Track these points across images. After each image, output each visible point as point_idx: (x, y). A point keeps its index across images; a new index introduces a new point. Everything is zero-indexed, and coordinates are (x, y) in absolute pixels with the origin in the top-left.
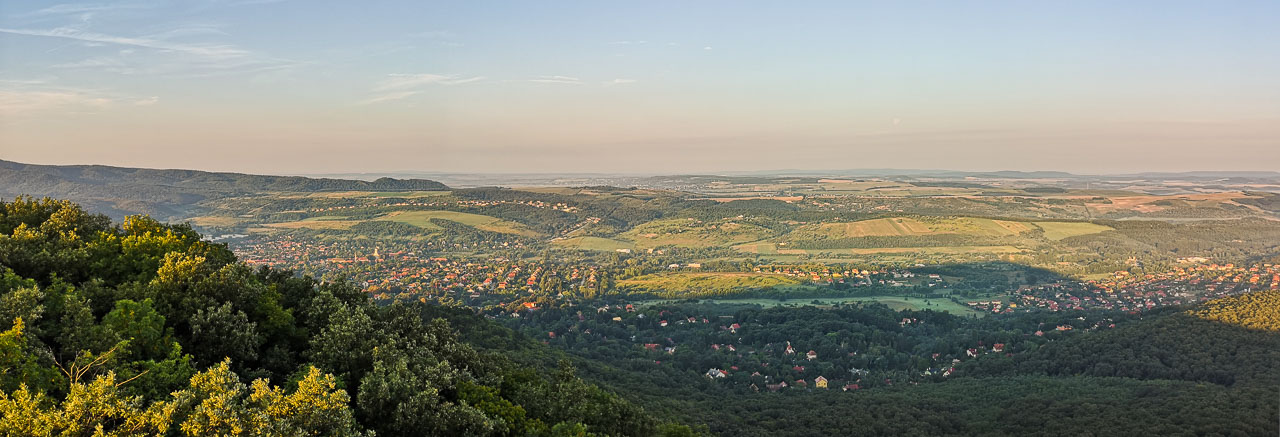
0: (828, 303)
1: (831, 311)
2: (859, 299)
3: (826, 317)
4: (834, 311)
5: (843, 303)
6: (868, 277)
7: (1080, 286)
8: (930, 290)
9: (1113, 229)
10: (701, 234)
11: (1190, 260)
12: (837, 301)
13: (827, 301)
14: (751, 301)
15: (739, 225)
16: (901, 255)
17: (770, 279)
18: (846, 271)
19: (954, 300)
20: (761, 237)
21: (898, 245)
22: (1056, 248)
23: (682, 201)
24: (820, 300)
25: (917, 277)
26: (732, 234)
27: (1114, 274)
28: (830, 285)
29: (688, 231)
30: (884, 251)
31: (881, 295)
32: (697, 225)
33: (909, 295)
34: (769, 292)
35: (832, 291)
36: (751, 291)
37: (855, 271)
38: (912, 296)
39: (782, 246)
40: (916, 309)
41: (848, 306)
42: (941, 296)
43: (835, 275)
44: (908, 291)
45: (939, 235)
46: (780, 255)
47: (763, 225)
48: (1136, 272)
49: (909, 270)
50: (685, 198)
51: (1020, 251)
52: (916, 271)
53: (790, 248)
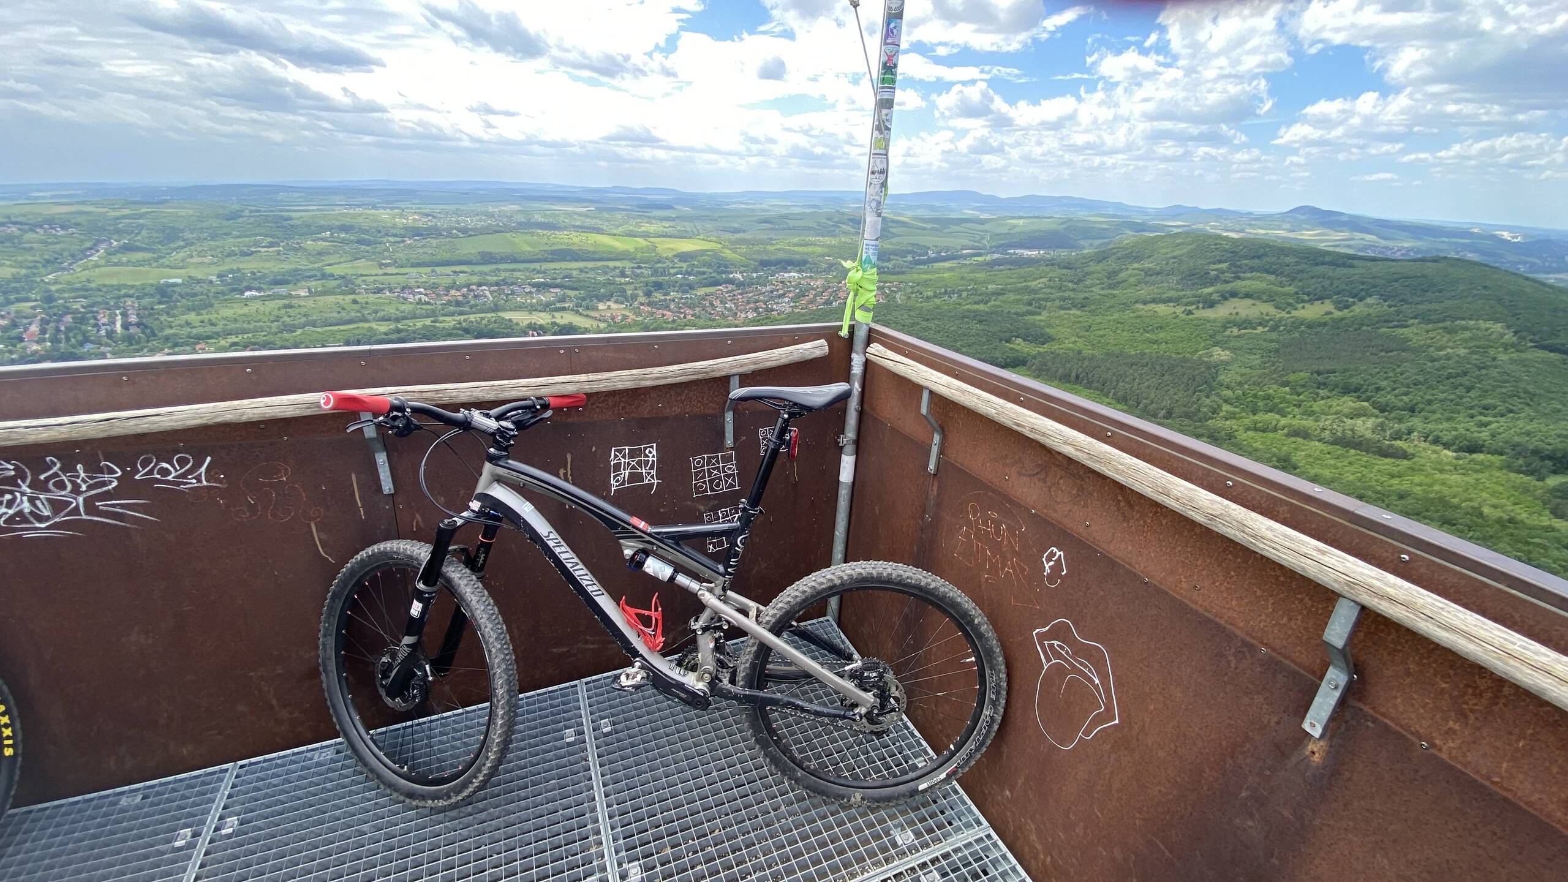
0: (450, 322)
5: (465, 320)
6: (488, 293)
7: (691, 298)
8: (553, 303)
9: (720, 246)
10: (279, 254)
11: (786, 275)
12: (458, 318)
13: (448, 319)
14: (361, 325)
15: (327, 244)
16: (520, 270)
17: (378, 300)
18: (464, 287)
19: (577, 312)
20: (358, 256)
21: (515, 261)
22: (668, 263)
23: (242, 217)
24: (441, 319)
25: (538, 291)
26: (320, 254)
27: (721, 288)
28: (449, 303)
29: (259, 252)
30: (502, 266)
31: (504, 310)
32: (271, 245)
33: (532, 309)
34: (380, 314)
35: (452, 308)
36: (359, 314)
37: (474, 287)
38: (536, 310)
39: (386, 265)
40: (541, 322)
41: (471, 322)
42: (564, 309)
43: (453, 292)
44: (531, 305)
45: (555, 250)
46: (386, 274)
47: (359, 242)
48: (740, 285)
49: (529, 284)
50: (247, 213)
51: (636, 265)
52: (538, 286)
53: (396, 267)
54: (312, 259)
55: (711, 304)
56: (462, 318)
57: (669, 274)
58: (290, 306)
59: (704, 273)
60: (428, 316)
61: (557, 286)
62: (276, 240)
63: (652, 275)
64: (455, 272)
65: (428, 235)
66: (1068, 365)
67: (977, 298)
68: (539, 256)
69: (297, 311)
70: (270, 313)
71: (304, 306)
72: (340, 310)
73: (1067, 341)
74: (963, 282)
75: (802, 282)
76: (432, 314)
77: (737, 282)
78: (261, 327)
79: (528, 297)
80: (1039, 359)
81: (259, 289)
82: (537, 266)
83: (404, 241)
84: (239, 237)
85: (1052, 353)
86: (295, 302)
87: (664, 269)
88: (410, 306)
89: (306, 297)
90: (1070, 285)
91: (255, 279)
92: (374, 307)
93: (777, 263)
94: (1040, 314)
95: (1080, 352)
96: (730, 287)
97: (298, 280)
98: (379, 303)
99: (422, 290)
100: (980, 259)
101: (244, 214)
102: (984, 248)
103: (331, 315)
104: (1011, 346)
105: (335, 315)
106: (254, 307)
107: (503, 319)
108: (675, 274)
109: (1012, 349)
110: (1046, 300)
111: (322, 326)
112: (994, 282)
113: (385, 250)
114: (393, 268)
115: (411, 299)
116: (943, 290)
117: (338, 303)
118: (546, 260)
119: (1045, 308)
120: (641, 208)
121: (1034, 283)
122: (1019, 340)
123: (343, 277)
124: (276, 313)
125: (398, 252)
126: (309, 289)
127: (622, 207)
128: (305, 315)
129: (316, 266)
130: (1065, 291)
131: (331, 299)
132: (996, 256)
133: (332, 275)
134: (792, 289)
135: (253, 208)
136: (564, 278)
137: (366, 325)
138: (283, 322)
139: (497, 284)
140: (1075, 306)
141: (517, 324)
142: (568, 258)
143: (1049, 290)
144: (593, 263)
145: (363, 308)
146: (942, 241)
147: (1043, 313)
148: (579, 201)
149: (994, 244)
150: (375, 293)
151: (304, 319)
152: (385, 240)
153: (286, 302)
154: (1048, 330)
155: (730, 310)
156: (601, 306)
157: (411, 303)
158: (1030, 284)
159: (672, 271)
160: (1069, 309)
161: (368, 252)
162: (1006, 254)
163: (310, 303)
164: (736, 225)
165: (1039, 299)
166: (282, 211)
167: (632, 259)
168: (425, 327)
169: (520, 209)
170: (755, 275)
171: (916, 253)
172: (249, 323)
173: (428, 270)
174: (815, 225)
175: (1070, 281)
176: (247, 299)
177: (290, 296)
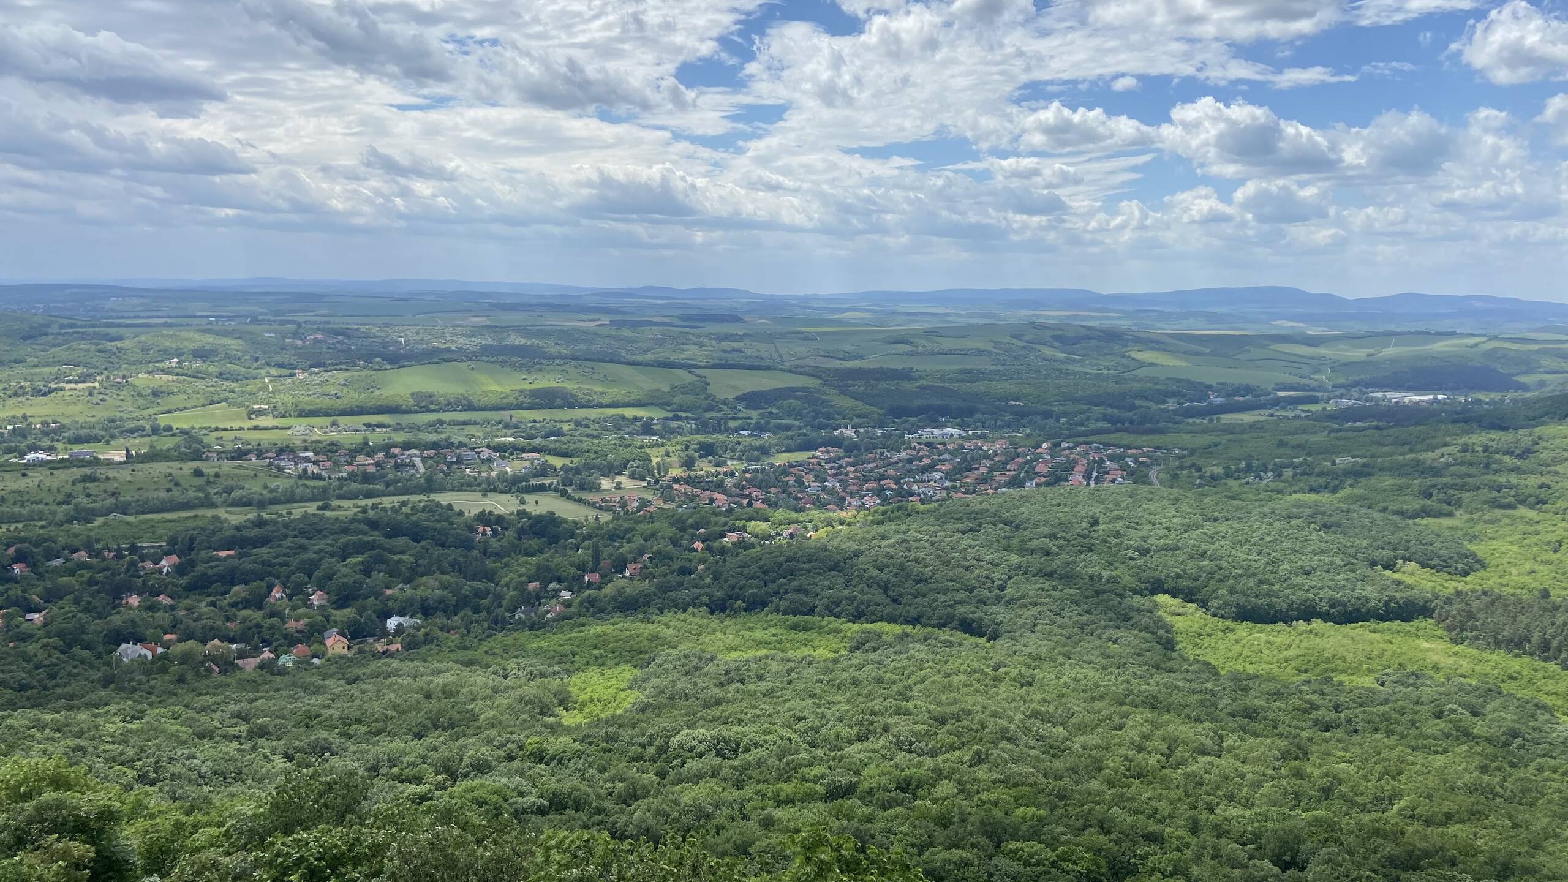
0: (348, 509)
1: (353, 520)
2: (405, 498)
3: (345, 531)
4: (359, 521)
5: (374, 507)
6: (417, 461)
7: (763, 470)
8: (524, 478)
9: (818, 382)
10: (91, 394)
11: (937, 432)
12: (364, 502)
13: (346, 503)
14: (200, 512)
15: (170, 378)
16: (475, 423)
17: (236, 471)
18: (380, 451)
19: (564, 494)
20: (216, 398)
21: (470, 407)
22: (727, 411)
23: (46, 334)
24: (334, 503)
25: (503, 458)
26: (155, 394)
27: (817, 453)
28: (352, 476)
29: (62, 389)
30: (446, 416)
31: (442, 489)
32: (83, 379)
33: (489, 488)
34: (237, 494)
35: (355, 486)
36: (200, 495)
37: (396, 451)
38: (495, 490)
39: (260, 413)
40: (501, 510)
41: (384, 509)
42: (542, 489)
43: (361, 458)
44: (488, 481)
45: (538, 390)
46: (256, 428)
47: (220, 375)
48: (851, 448)
49: (488, 446)
50: (54, 329)
51: (670, 415)
52: (501, 449)
53: (276, 417)
54: (141, 401)
55: (799, 482)
56: (369, 502)
57: (727, 430)
58: (93, 479)
59: (788, 428)
60: (313, 499)
61: (535, 450)
62: (91, 371)
63: (697, 432)
64: (368, 425)
65: (333, 364)
66: (1523, 619)
67: (1313, 481)
68: (511, 399)
69: (103, 486)
70: (59, 491)
71: (115, 478)
72: (171, 485)
73: (1514, 571)
74: (1281, 451)
75: (967, 445)
76: (323, 496)
77: (846, 443)
78: (41, 512)
79: (485, 468)
80: (1458, 605)
81: (50, 450)
82: (505, 415)
83: (294, 375)
84: (35, 366)
85: (1485, 593)
86: (101, 472)
87: (719, 420)
88: (287, 481)
89: (121, 463)
90: (1507, 459)
91: (47, 434)
92: (230, 482)
93: (918, 412)
94: (1450, 515)
95: (1545, 594)
96: (834, 452)
97: (113, 436)
98: (236, 476)
99: (310, 454)
100: (1313, 408)
101: (50, 330)
102: (1320, 388)
103: (156, 494)
104: (1397, 576)
105: (163, 495)
106: (35, 478)
107: (438, 504)
108: (737, 430)
109: (1399, 583)
110: (1462, 487)
111: (138, 513)
112: (1347, 451)
113: (260, 389)
114: (270, 416)
115: (290, 469)
116: (1243, 464)
117: (170, 475)
118: (519, 407)
119: (1459, 504)
120: (687, 320)
121: (1431, 455)
122: (1412, 566)
123: (184, 432)
124: (68, 489)
125: (280, 392)
126: (127, 451)
127: (655, 319)
128: (113, 494)
129: (146, 413)
130: (1496, 472)
131: (160, 468)
132: (1346, 402)
133: (169, 429)
134: (947, 456)
135: (66, 321)
136: (547, 436)
137: (209, 513)
138: (76, 505)
139: (435, 445)
140: (1522, 502)
141: (461, 513)
142: (559, 402)
143: (1464, 469)
144: (599, 410)
145: (208, 482)
146: (1236, 376)
147: (1457, 513)
148: (586, 310)
149: (1341, 381)
150: (233, 459)
151: (112, 500)
152: (263, 372)
153: (87, 471)
154: (1472, 547)
155: (832, 492)
156: (606, 484)
157: (290, 476)
158: (1422, 456)
159: (732, 424)
160: (1510, 506)
161: (233, 391)
162: (1367, 400)
163: (125, 475)
164: (847, 347)
165: (1445, 486)
166: (108, 325)
167: (663, 405)
168: (305, 516)
169: (488, 323)
170: (879, 431)
171: (1184, 396)
172: (22, 506)
173: (326, 421)
174: (990, 347)
175: (1507, 453)
176: (27, 466)
177: (96, 461)
